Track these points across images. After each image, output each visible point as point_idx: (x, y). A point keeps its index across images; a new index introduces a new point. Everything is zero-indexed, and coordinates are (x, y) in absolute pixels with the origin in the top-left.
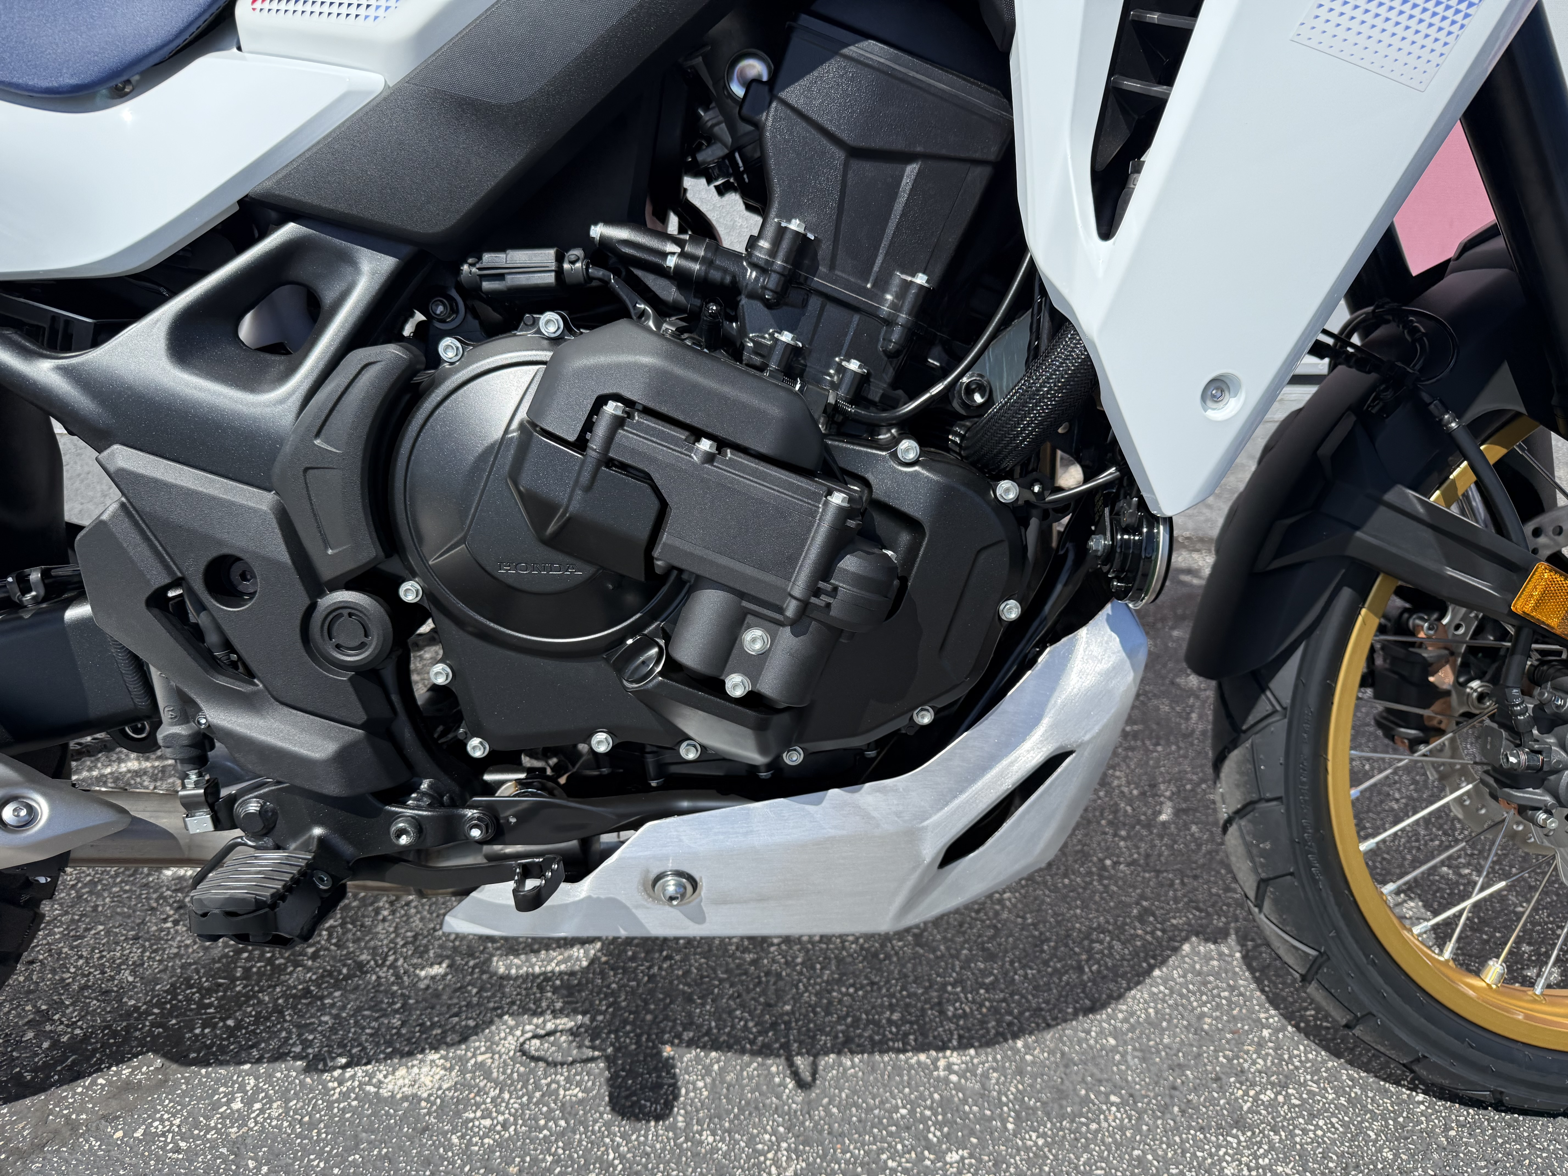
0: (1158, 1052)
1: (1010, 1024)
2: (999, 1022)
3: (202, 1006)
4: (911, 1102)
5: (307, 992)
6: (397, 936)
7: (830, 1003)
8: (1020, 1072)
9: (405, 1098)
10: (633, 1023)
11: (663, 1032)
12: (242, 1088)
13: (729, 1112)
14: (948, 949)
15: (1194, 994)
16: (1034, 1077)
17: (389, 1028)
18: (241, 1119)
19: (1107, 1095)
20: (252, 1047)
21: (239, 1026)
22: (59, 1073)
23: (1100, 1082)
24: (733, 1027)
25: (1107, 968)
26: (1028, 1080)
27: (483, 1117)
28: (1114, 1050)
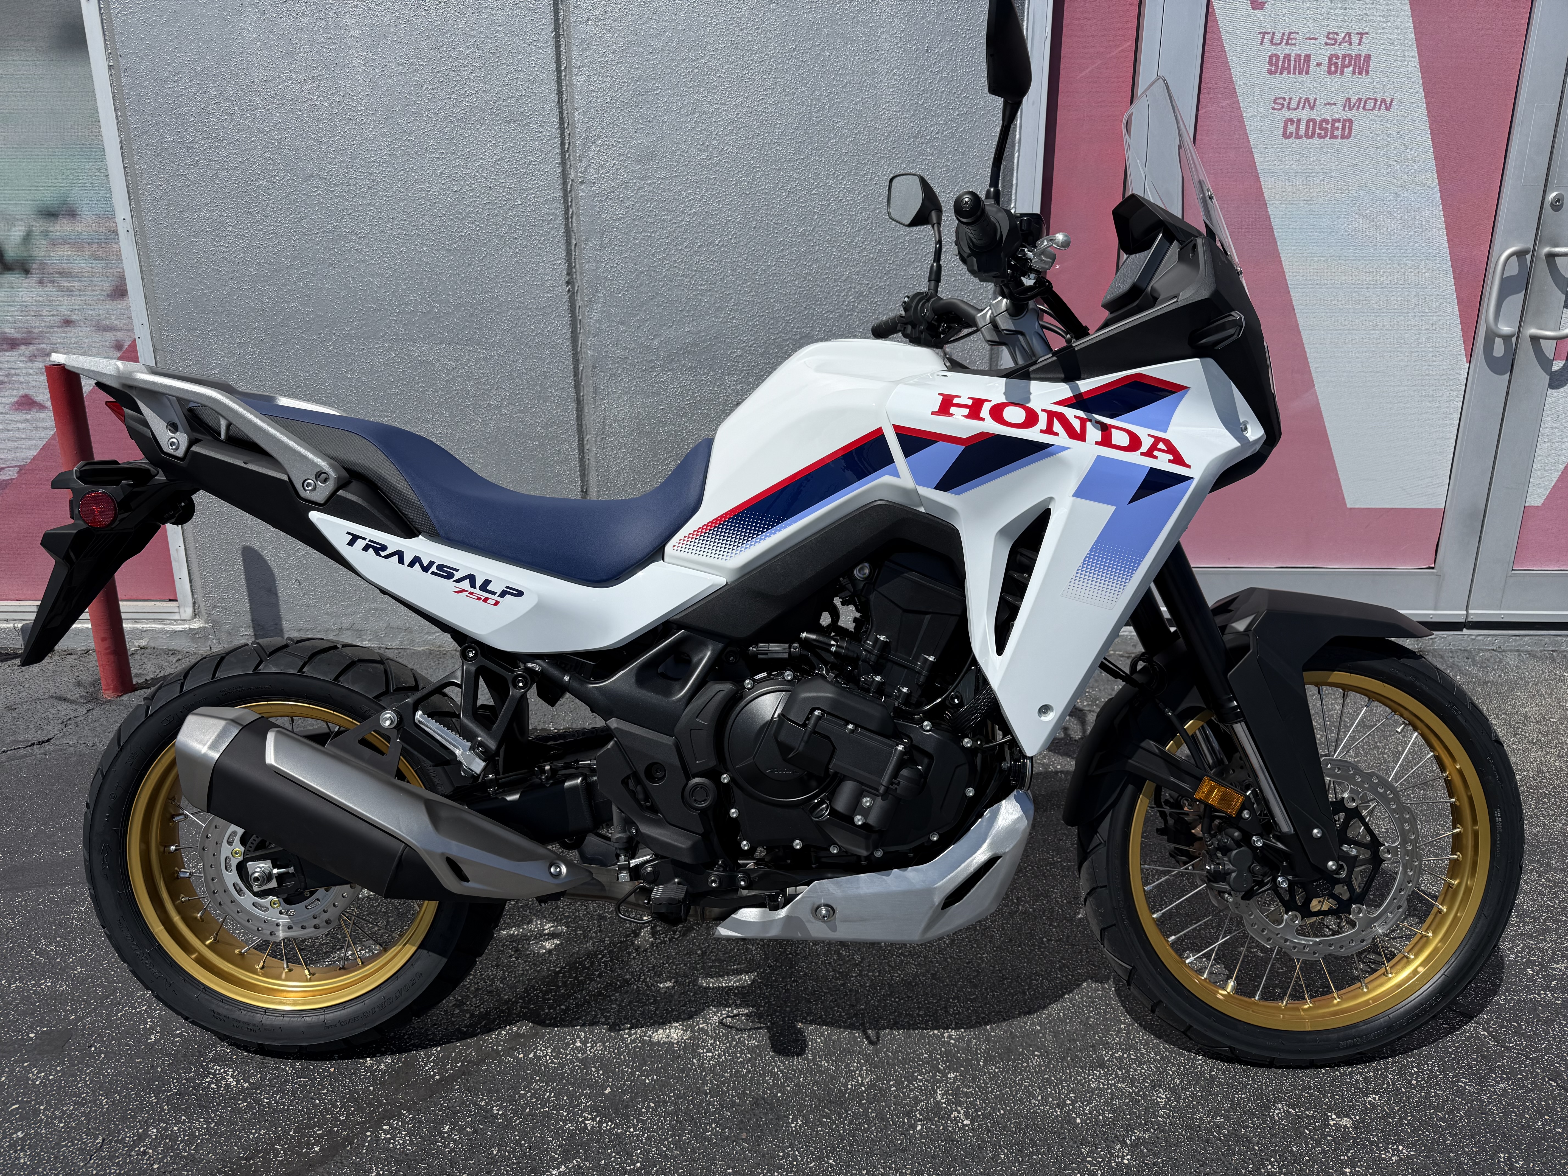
0: (1063, 1033)
1: (983, 1018)
2: (978, 1017)
3: (544, 1000)
4: (930, 1052)
5: (600, 994)
6: (643, 966)
7: (886, 1005)
8: (988, 1040)
9: (665, 1043)
10: (780, 1012)
11: (797, 1016)
12: (579, 1037)
13: (834, 1053)
14: (951, 981)
15: (1086, 1007)
16: (995, 1042)
17: (649, 1011)
18: (583, 1050)
19: (1033, 1052)
20: (578, 1019)
21: (568, 1008)
22: (480, 1028)
23: (1030, 1046)
24: (834, 1015)
25: (1039, 993)
26: (992, 1044)
27: (707, 1052)
28: (1039, 1032)
